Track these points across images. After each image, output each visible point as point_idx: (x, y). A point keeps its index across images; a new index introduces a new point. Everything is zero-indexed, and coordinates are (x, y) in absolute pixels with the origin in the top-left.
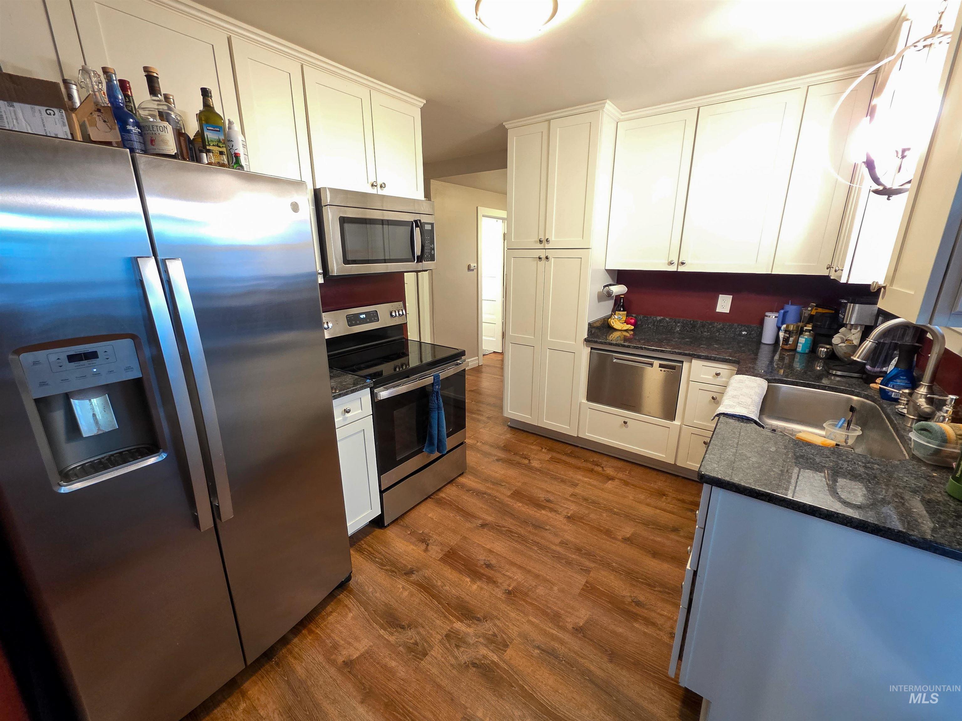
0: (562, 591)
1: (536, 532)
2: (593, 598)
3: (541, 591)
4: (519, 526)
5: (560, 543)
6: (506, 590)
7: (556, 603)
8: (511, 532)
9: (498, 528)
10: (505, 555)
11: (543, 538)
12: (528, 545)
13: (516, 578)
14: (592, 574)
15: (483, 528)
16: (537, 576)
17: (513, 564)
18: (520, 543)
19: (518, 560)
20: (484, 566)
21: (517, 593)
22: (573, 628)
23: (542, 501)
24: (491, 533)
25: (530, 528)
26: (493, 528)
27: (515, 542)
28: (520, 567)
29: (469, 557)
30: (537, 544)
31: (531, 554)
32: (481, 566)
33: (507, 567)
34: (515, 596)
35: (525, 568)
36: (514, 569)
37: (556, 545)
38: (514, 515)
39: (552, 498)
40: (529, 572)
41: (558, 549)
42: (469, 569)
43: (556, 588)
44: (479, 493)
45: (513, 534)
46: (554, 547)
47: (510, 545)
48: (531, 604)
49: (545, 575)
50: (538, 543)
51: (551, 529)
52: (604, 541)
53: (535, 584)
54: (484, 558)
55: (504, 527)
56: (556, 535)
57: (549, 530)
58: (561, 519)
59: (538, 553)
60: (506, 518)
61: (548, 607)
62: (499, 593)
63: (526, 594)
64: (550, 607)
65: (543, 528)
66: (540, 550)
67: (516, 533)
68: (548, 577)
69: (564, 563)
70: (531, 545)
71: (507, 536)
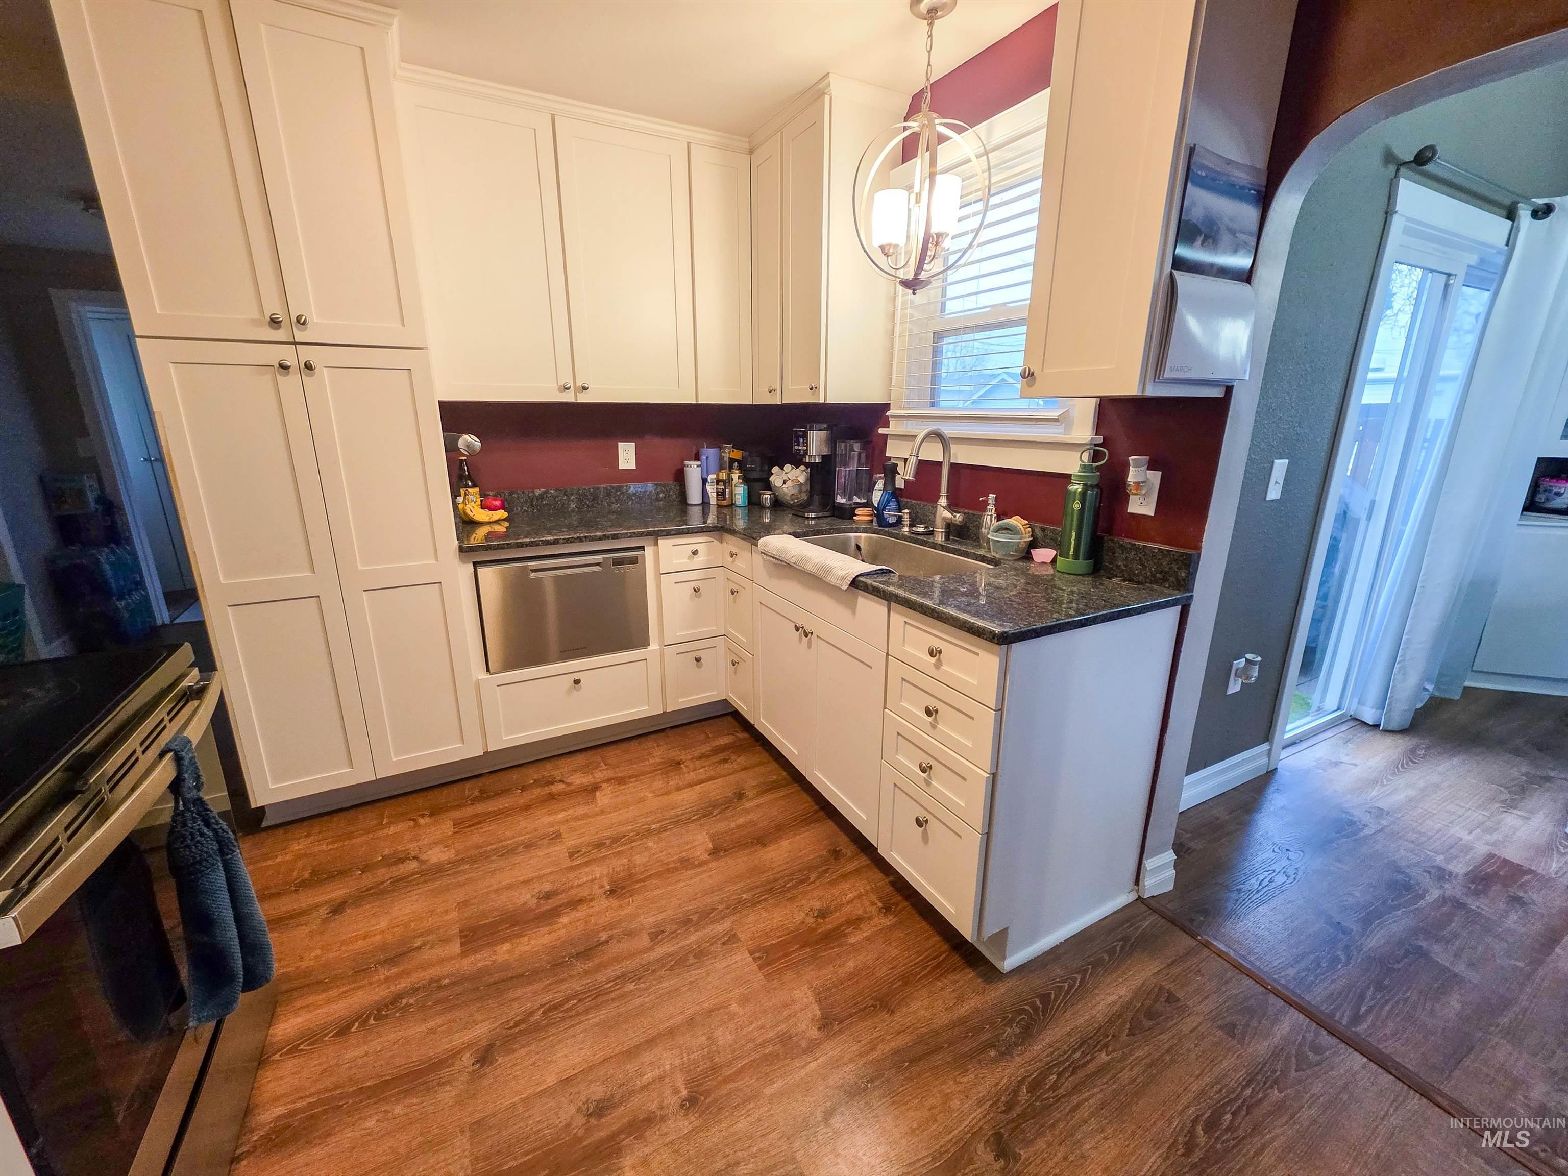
0: (744, 1000)
1: (597, 961)
2: (782, 963)
3: (724, 1037)
4: (556, 982)
5: (652, 940)
6: (682, 1106)
7: (763, 1027)
8: (555, 1007)
9: (523, 1026)
10: (600, 1056)
11: (617, 959)
12: (613, 995)
13: (667, 1067)
14: (742, 936)
15: (491, 1063)
16: (691, 1022)
17: (632, 1053)
18: (597, 1007)
19: (631, 1036)
20: (593, 1122)
21: (701, 1084)
22: (819, 1029)
23: (538, 905)
24: (523, 1052)
25: (580, 967)
26: (514, 1037)
27: (587, 1014)
28: (651, 1042)
29: (542, 1148)
30: (622, 978)
31: (637, 1001)
32: (589, 1129)
33: (631, 1067)
34: (706, 1094)
35: (660, 1035)
36: (647, 1057)
37: (651, 949)
38: (522, 975)
39: (547, 887)
40: (671, 1032)
41: (660, 951)
43: (734, 1007)
44: (379, 1010)
45: (566, 1006)
46: (653, 956)
47: (585, 1030)
48: (740, 1071)
49: (698, 1008)
50: (623, 975)
51: (611, 933)
52: (697, 879)
53: (704, 1038)
54: (573, 1110)
55: (532, 1013)
56: (630, 934)
57: (611, 938)
58: (605, 903)
59: (646, 989)
60: (511, 995)
61: (762, 1045)
62: (682, 1124)
63: (716, 1068)
64: (765, 1042)
65: (600, 945)
66: (641, 981)
67: (567, 999)
68: (706, 1005)
69: (696, 960)
70: (618, 989)
71: (558, 1022)
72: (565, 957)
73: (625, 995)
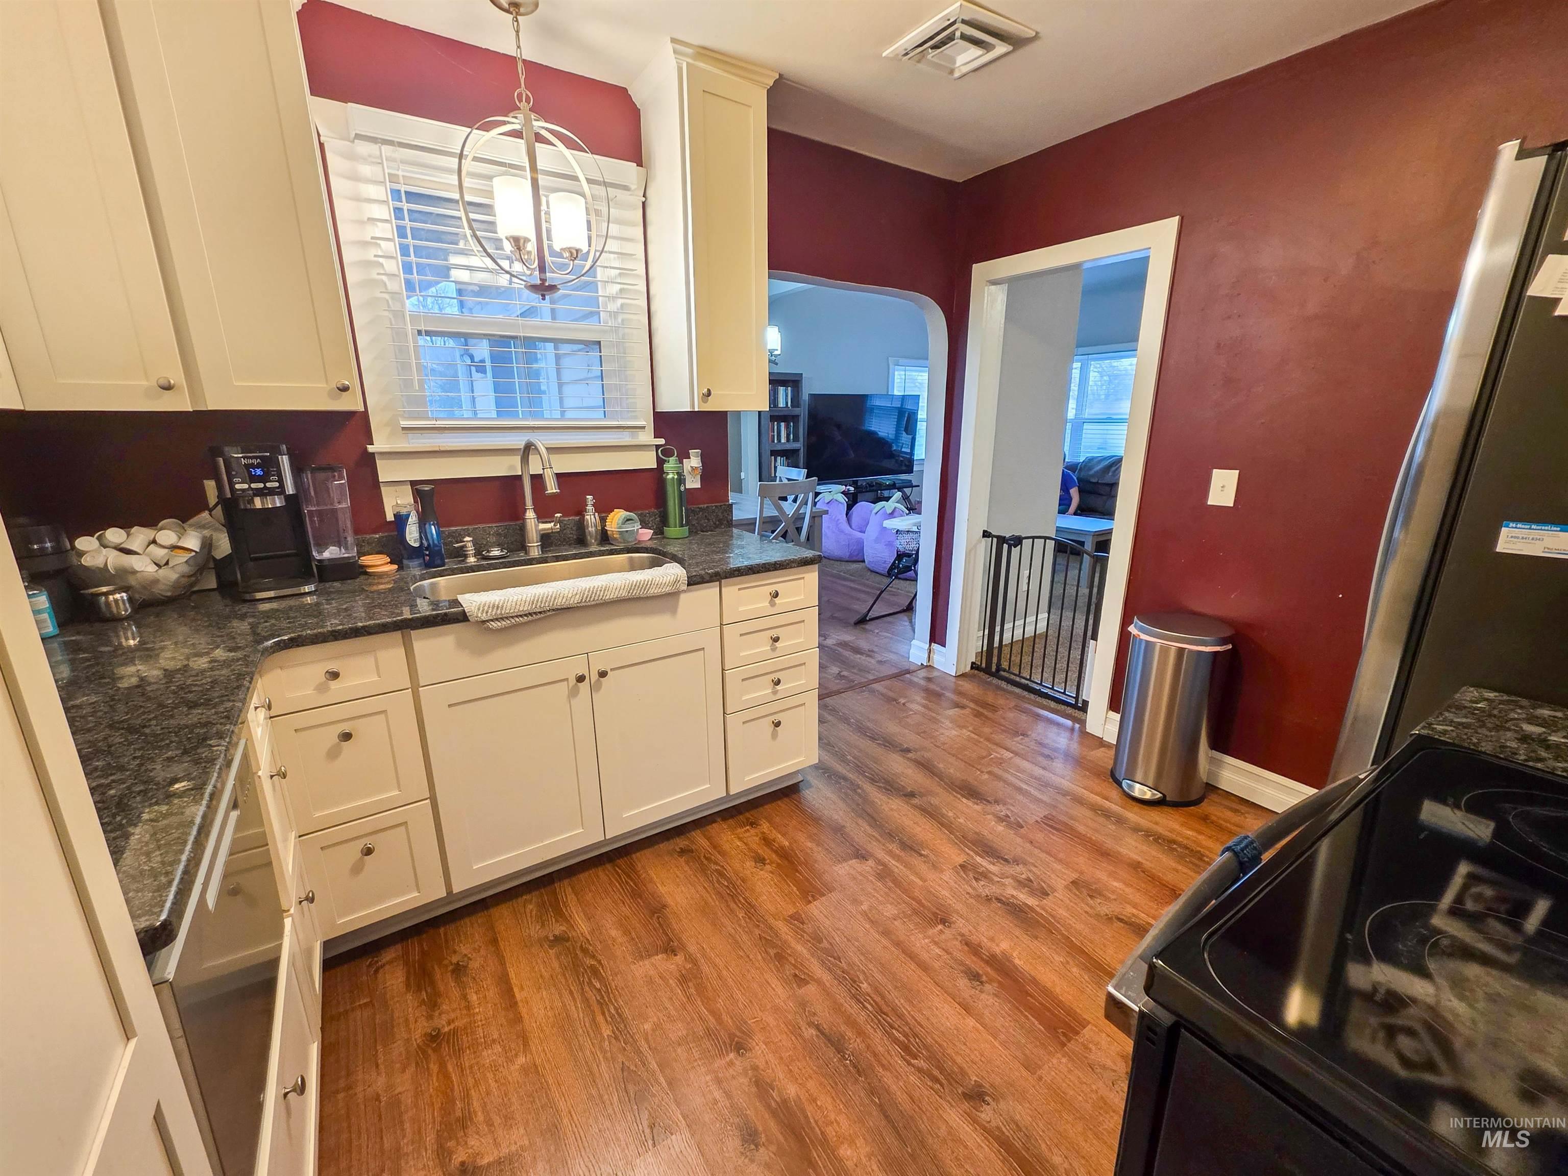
0: (856, 902)
1: (843, 1028)
2: (816, 882)
3: (890, 910)
4: (879, 1061)
5: (807, 983)
6: (949, 927)
7: (875, 889)
8: (906, 1048)
9: (936, 1073)
10: (937, 990)
11: (837, 1008)
12: (878, 999)
13: (926, 941)
14: (792, 910)
16: (886, 933)
17: (924, 967)
18: (894, 1010)
20: (984, 978)
21: (930, 918)
24: (959, 1060)
25: (854, 1043)
26: (950, 1077)
27: (903, 1015)
28: (912, 956)
29: (1017, 1008)
30: (857, 998)
31: (878, 976)
32: (990, 981)
33: (937, 965)
34: (935, 914)
35: (904, 952)
36: (924, 956)
37: (819, 982)
40: (898, 944)
41: (818, 971)
42: (1016, 981)
43: (865, 907)
45: (902, 1038)
46: (826, 977)
47: (920, 1011)
48: (913, 899)
49: (872, 931)
50: (854, 997)
51: (803, 1025)
53: (896, 923)
54: (983, 996)
55: (919, 1070)
56: (803, 1004)
57: (811, 1024)
59: (864, 973)
62: (960, 923)
65: (823, 1033)
66: (856, 979)
67: (896, 1041)
68: (868, 926)
69: (824, 940)
70: (870, 997)
71: (919, 1039)
72: (845, 1066)
73: (876, 990)
